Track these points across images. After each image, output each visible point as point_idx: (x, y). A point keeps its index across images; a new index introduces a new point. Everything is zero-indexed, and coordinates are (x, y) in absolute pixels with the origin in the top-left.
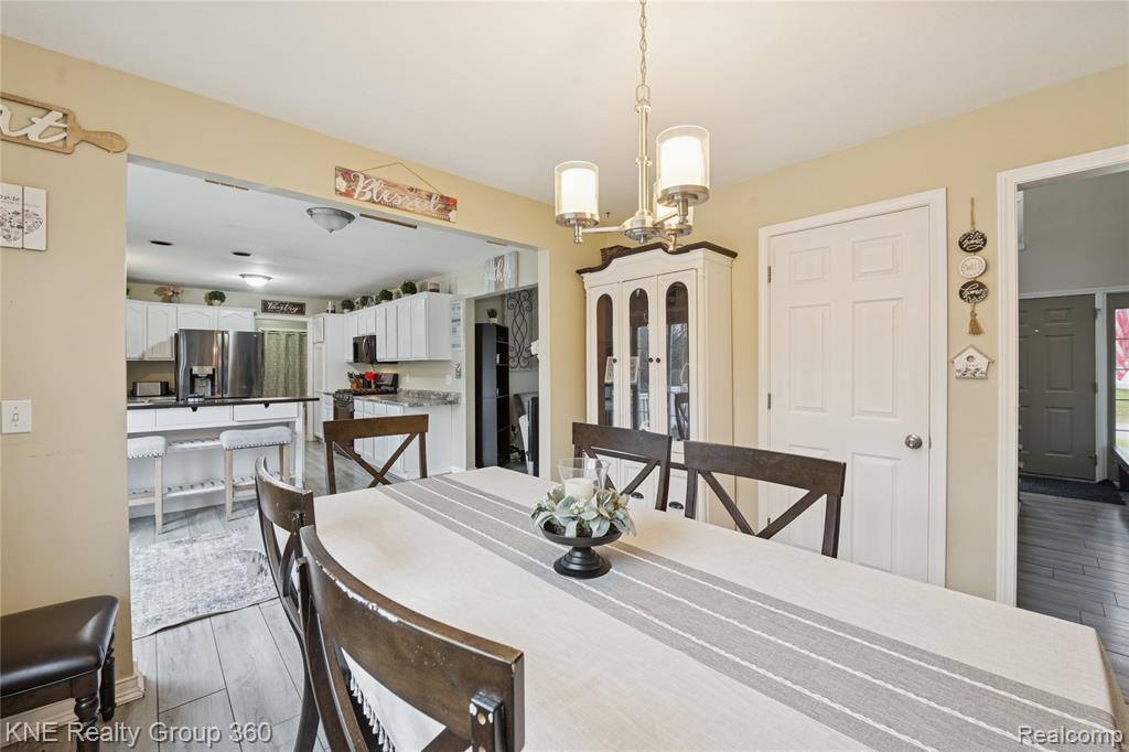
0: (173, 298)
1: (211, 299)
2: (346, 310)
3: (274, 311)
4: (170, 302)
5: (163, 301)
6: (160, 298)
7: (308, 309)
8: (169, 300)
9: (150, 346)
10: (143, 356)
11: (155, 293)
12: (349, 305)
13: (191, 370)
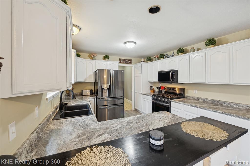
0: (94, 58)
1: (105, 58)
2: (148, 61)
3: (123, 63)
4: (93, 59)
5: (90, 59)
6: (90, 58)
7: (133, 62)
8: (92, 58)
9: (87, 76)
10: (85, 80)
11: (88, 57)
12: (149, 59)
13: (102, 86)
